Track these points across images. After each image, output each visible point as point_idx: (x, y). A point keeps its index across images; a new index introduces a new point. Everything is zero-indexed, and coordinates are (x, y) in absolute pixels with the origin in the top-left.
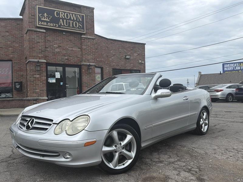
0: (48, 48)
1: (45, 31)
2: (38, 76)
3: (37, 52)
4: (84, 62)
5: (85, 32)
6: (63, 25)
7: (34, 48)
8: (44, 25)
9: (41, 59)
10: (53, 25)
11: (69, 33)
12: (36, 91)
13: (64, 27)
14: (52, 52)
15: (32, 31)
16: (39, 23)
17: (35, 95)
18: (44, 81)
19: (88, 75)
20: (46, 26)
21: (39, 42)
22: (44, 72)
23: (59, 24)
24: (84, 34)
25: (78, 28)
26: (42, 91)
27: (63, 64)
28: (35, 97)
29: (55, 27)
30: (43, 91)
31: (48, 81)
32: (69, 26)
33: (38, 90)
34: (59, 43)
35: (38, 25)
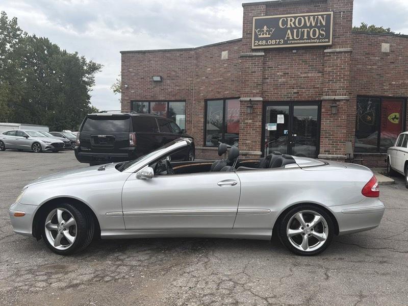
0: (268, 79)
1: (263, 54)
2: (250, 121)
3: (251, 87)
4: (326, 96)
5: (330, 43)
6: (291, 38)
7: (247, 81)
8: (262, 45)
9: (256, 96)
10: (276, 42)
11: (303, 49)
12: (247, 142)
13: (293, 42)
14: (274, 85)
15: (246, 56)
16: (255, 43)
17: (245, 148)
18: (258, 128)
19: (330, 117)
20: (265, 45)
21: (255, 72)
22: (259, 115)
23: (286, 39)
24: (330, 47)
25: (318, 38)
26: (254, 142)
27: (290, 101)
28: (245, 150)
29: (279, 44)
30: (256, 142)
31: (266, 128)
32: (302, 38)
33: (249, 142)
34: (287, 69)
35: (253, 47)
